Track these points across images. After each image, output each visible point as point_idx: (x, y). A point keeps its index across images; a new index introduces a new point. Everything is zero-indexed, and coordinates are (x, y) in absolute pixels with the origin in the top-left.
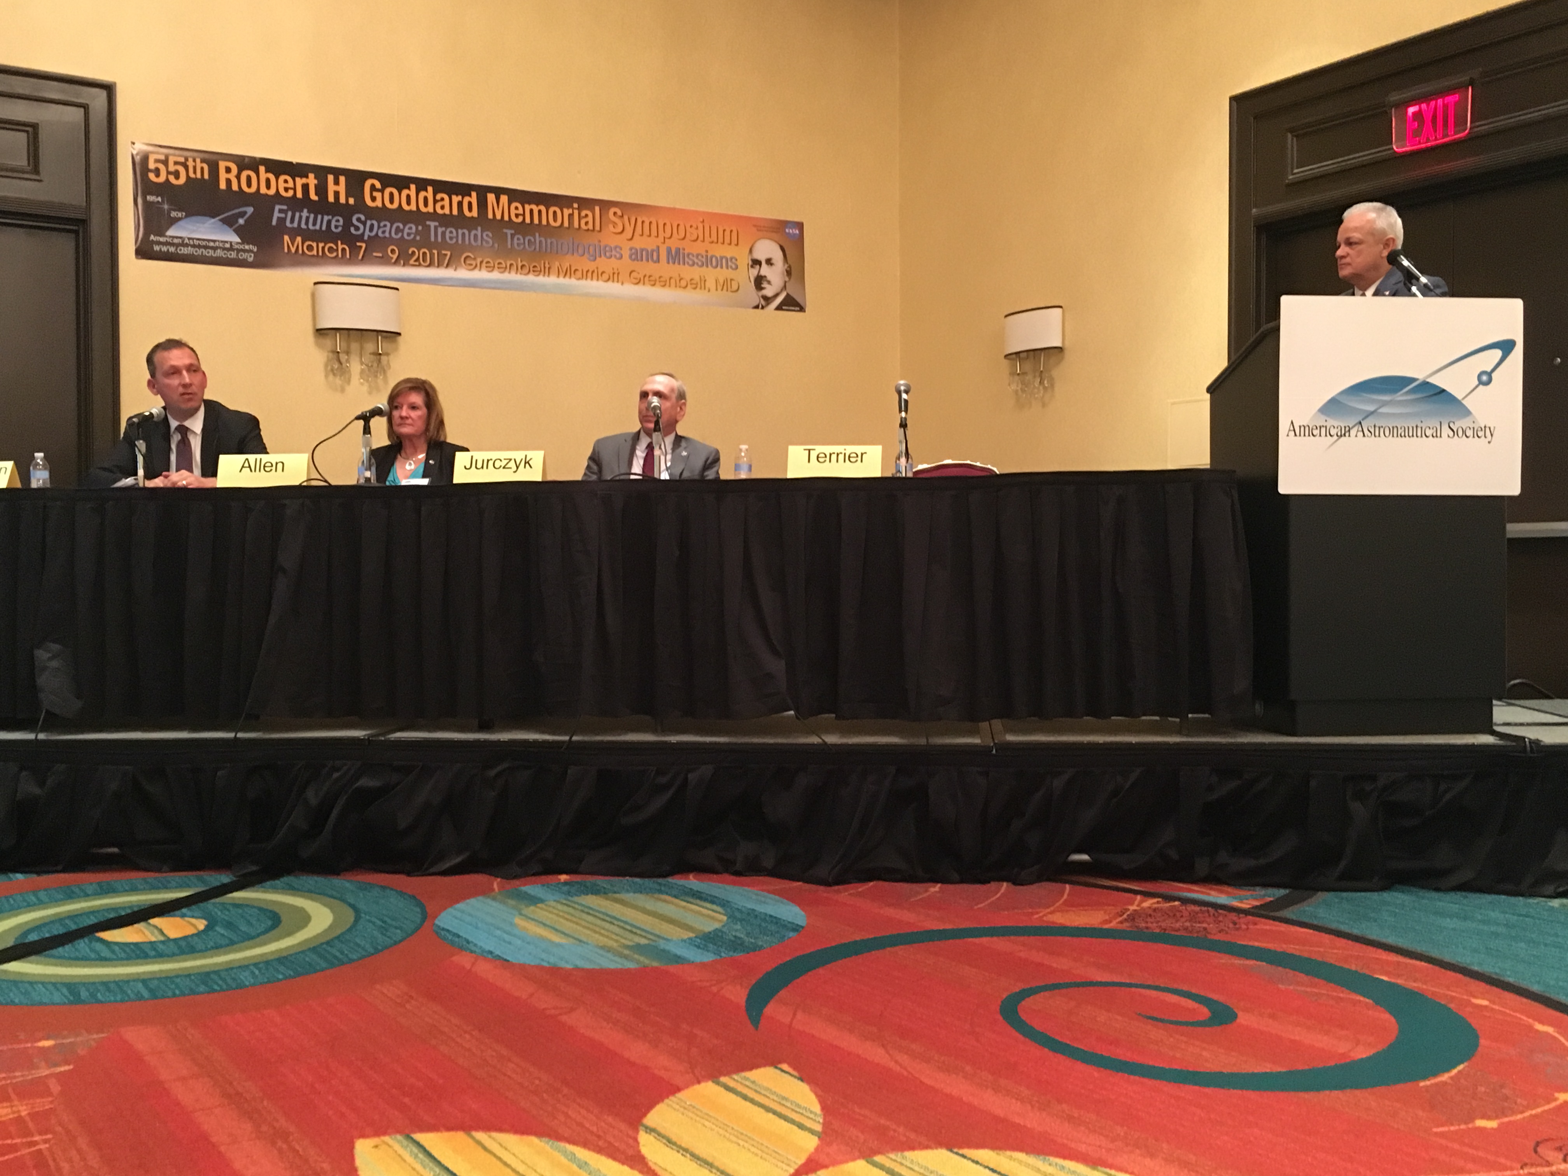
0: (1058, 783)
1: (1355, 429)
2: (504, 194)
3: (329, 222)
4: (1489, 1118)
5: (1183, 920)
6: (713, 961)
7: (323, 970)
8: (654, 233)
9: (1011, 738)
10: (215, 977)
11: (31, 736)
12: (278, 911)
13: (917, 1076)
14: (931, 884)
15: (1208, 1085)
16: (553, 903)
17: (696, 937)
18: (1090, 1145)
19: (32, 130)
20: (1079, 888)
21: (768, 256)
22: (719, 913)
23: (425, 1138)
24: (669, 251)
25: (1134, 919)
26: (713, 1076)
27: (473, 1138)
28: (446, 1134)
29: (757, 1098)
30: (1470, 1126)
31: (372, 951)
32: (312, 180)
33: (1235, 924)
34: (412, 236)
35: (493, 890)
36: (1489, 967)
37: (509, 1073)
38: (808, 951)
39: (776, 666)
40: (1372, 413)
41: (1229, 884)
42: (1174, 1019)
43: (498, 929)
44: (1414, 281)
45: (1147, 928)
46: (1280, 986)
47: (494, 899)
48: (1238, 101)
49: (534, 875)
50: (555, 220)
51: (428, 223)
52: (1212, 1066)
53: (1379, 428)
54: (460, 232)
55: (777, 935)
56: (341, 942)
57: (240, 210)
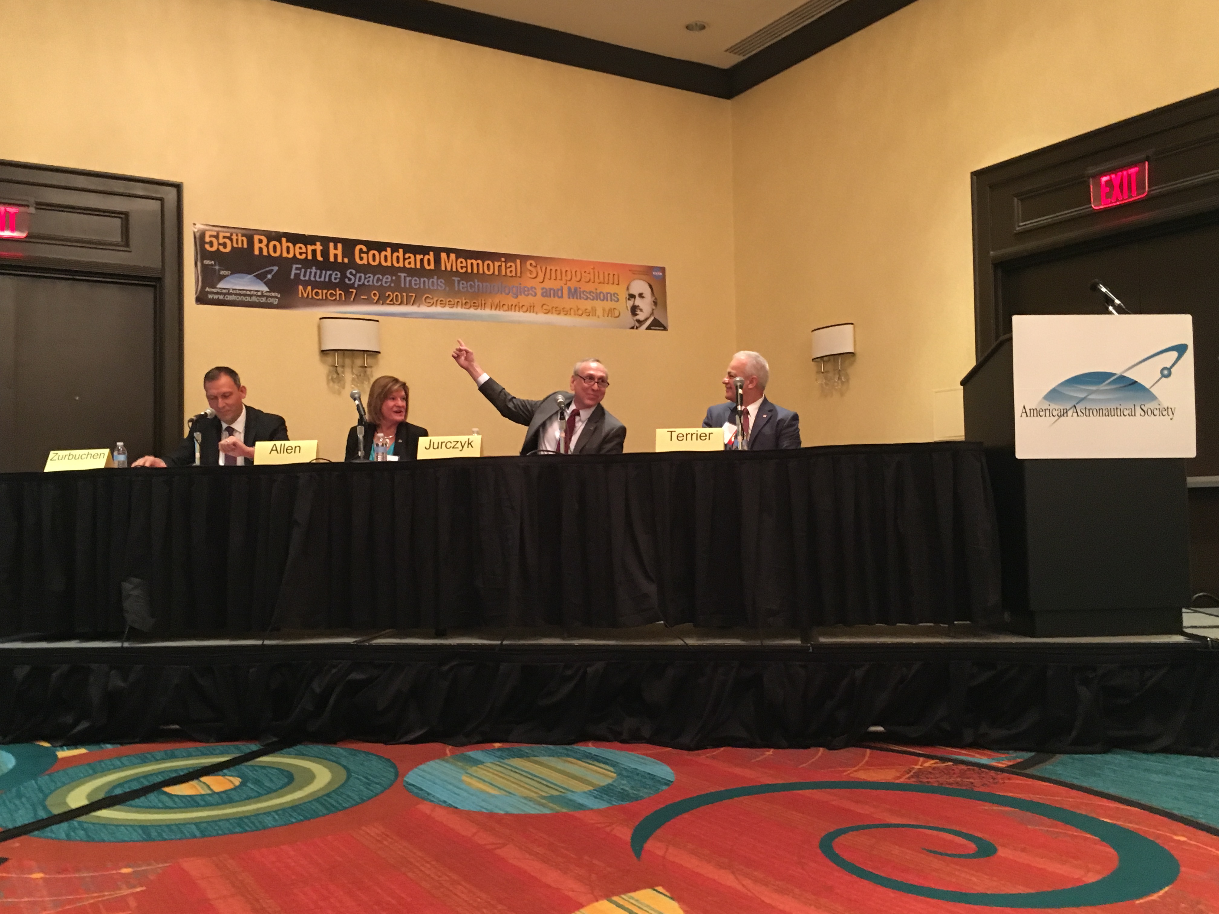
0: (859, 673)
1: (1071, 411)
2: (452, 253)
3: (330, 275)
5: (955, 776)
6: (607, 808)
7: (324, 815)
8: (559, 277)
10: (246, 820)
11: (118, 645)
12: (293, 772)
13: (759, 896)
14: (765, 749)
15: (976, 903)
16: (489, 765)
17: (594, 790)
19: (125, 216)
20: (875, 751)
21: (641, 292)
22: (611, 772)
24: (570, 289)
25: (917, 776)
26: (607, 896)
29: (640, 912)
31: (359, 801)
32: (318, 247)
33: (994, 779)
34: (388, 284)
35: (445, 754)
36: (1186, 811)
37: (458, 893)
38: (677, 800)
39: (650, 588)
40: (1083, 399)
41: (988, 749)
42: (950, 853)
43: (450, 784)
44: (1110, 303)
45: (928, 782)
46: (1029, 827)
47: (447, 762)
48: (978, 176)
49: (477, 743)
50: (489, 270)
51: (399, 274)
52: (980, 889)
53: (1089, 410)
54: (422, 280)
55: (653, 788)
56: (337, 794)
57: (267, 269)
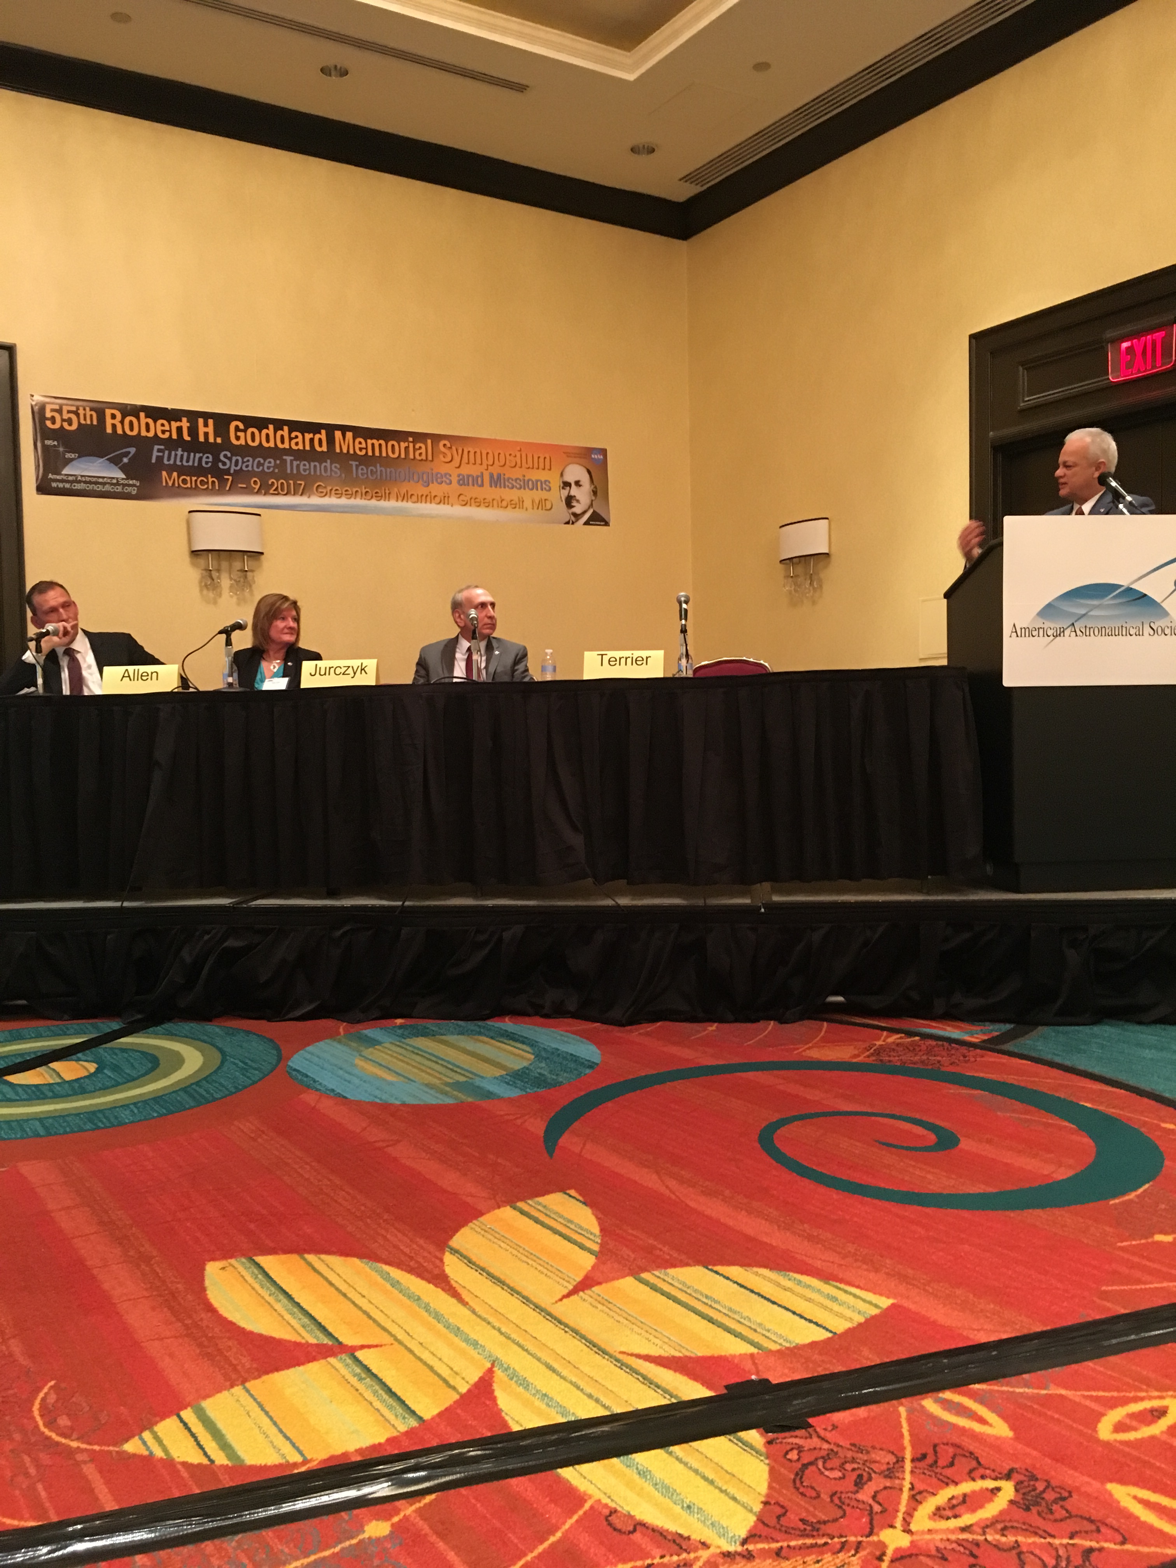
0: (816, 936)
1: (1069, 630)
2: (348, 431)
3: (200, 459)
4: (1165, 1233)
5: (921, 1053)
6: (519, 1096)
7: (191, 1108)
8: (478, 461)
9: (776, 898)
10: (100, 1115)
12: (159, 1056)
13: (683, 1199)
14: (708, 1024)
15: (929, 1206)
16: (387, 1045)
17: (507, 1075)
18: (824, 1261)
20: (833, 1024)
21: (577, 479)
22: (528, 1052)
23: (265, 1261)
24: (491, 476)
25: (878, 1054)
26: (511, 1202)
27: (305, 1260)
28: (283, 1257)
29: (547, 1221)
30: (1150, 1240)
31: (233, 1090)
32: (185, 424)
33: (965, 1057)
34: (271, 469)
35: (339, 1034)
37: (340, 1200)
38: (601, 1086)
39: (577, 841)
40: (1084, 615)
41: (962, 1020)
42: (905, 1145)
43: (341, 1069)
44: (1121, 500)
45: (890, 1061)
46: (999, 1113)
47: (340, 1042)
48: (976, 339)
49: (373, 1020)
50: (393, 452)
51: (285, 457)
52: (934, 1188)
53: (1090, 629)
54: (312, 464)
55: (575, 1072)
56: (207, 1082)
57: (124, 450)
